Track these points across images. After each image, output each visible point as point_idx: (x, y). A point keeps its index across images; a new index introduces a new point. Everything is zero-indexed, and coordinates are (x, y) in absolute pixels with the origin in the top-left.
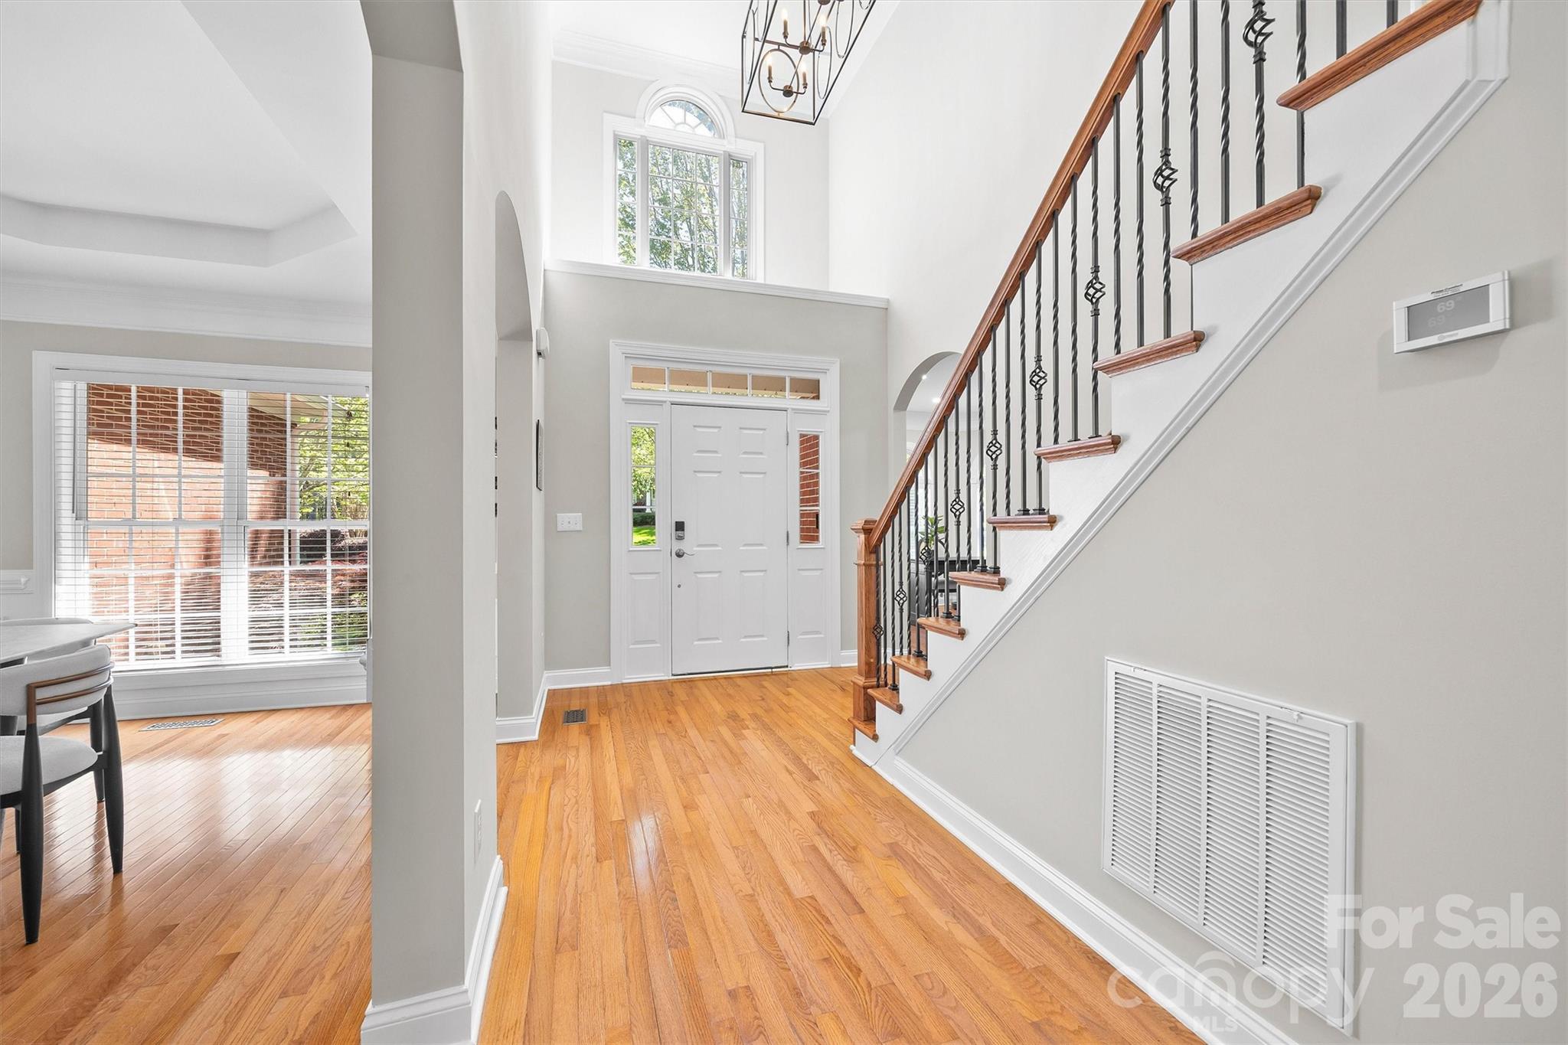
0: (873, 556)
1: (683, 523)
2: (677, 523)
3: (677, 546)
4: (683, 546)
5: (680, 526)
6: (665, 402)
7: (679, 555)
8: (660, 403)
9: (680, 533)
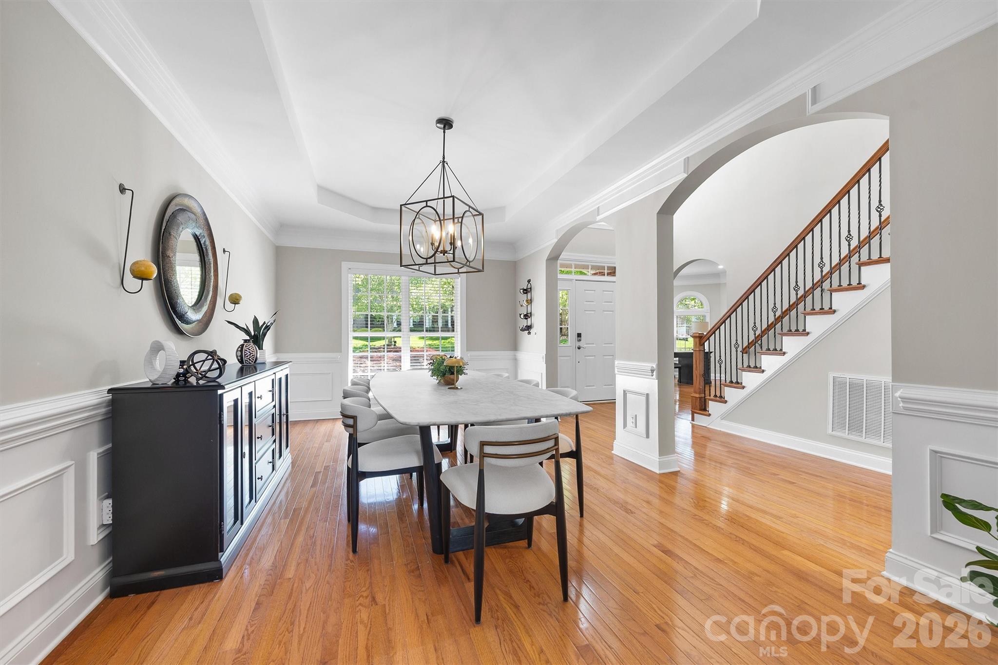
0: (702, 347)
1: (581, 334)
2: (578, 334)
3: (578, 344)
4: (581, 344)
5: (579, 335)
6: (573, 279)
7: (579, 348)
8: (571, 280)
9: (579, 338)
